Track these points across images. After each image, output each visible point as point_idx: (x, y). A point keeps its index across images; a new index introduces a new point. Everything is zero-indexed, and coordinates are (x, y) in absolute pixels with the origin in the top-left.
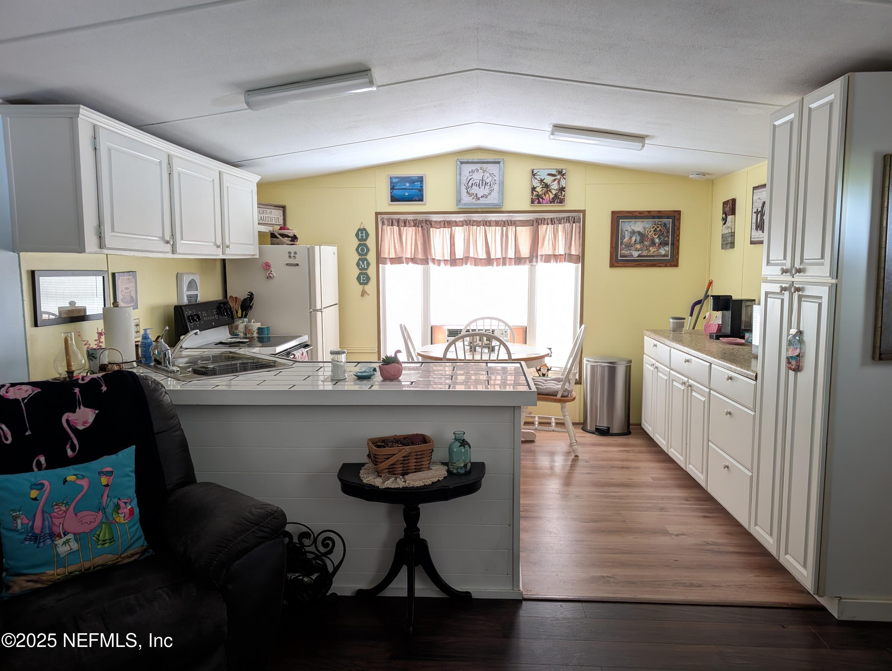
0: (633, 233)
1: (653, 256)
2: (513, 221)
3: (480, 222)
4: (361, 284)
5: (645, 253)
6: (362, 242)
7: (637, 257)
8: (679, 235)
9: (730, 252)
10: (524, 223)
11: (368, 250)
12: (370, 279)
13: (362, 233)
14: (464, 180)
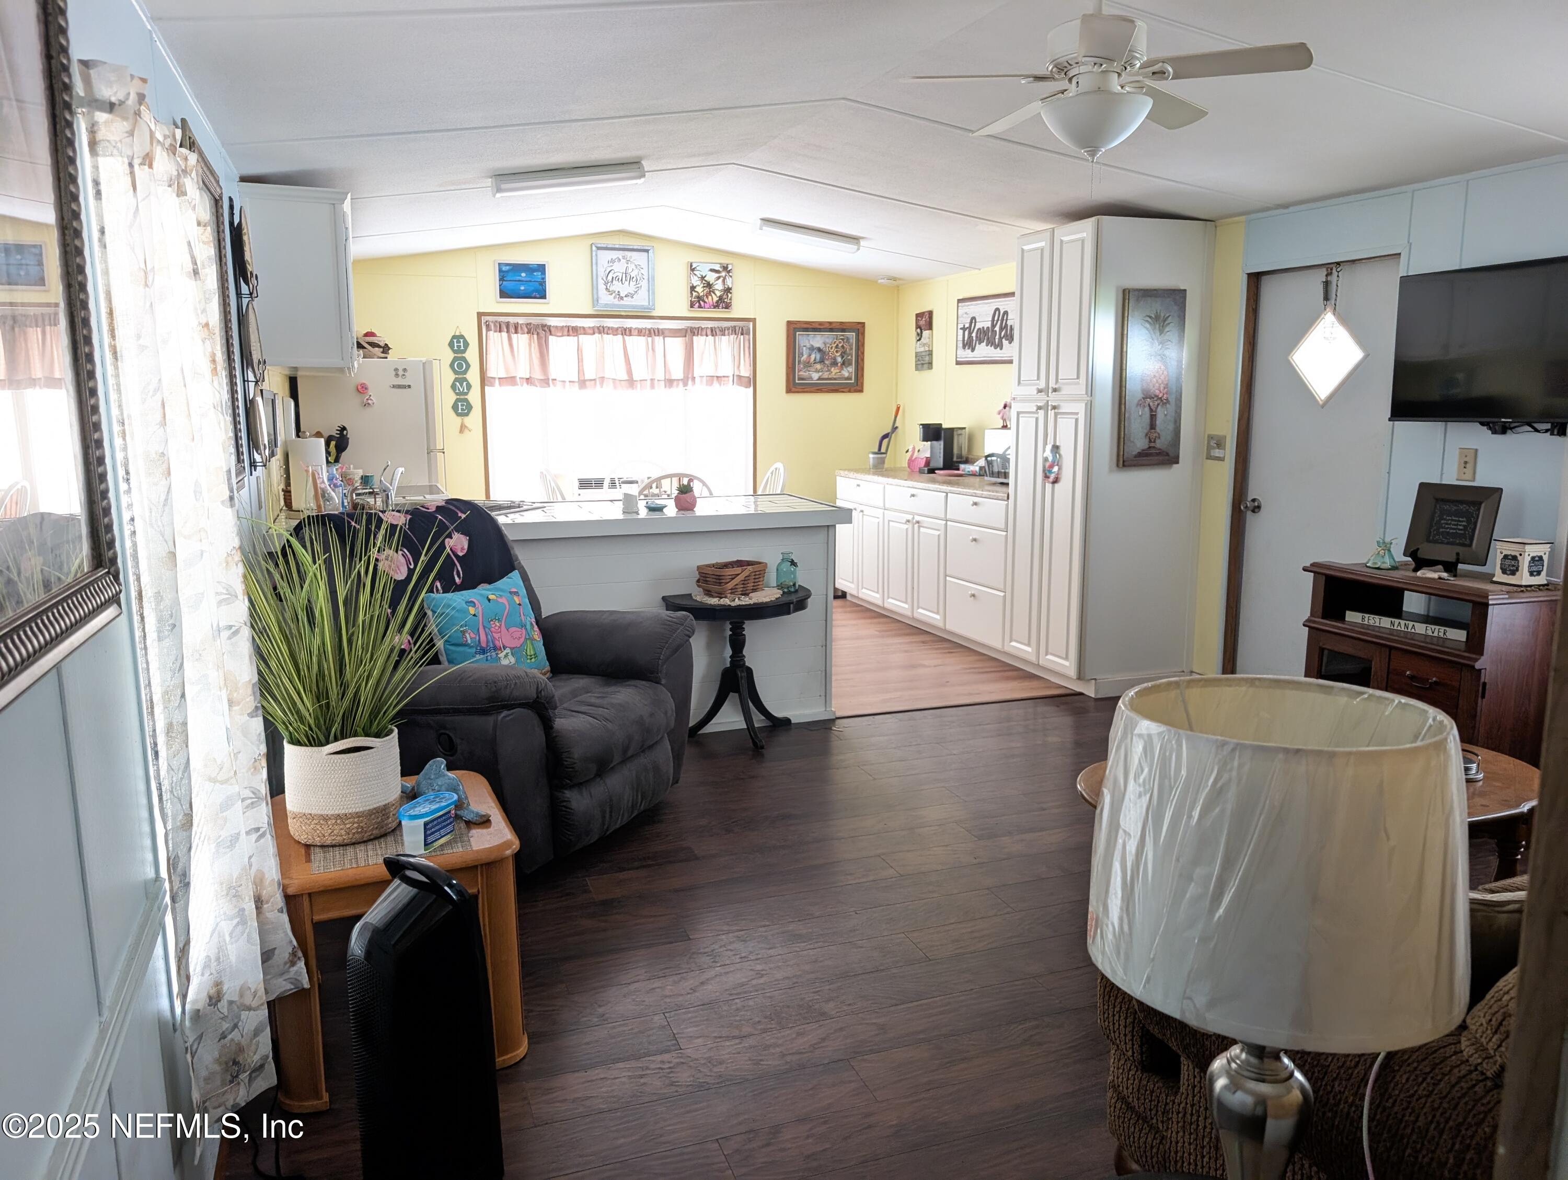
0: (812, 349)
1: (835, 379)
2: (662, 329)
3: (617, 329)
4: (458, 415)
5: (826, 375)
6: (460, 355)
7: (818, 380)
8: (863, 353)
9: (926, 374)
10: (675, 333)
11: (468, 366)
12: (472, 407)
13: (458, 342)
14: (602, 273)
